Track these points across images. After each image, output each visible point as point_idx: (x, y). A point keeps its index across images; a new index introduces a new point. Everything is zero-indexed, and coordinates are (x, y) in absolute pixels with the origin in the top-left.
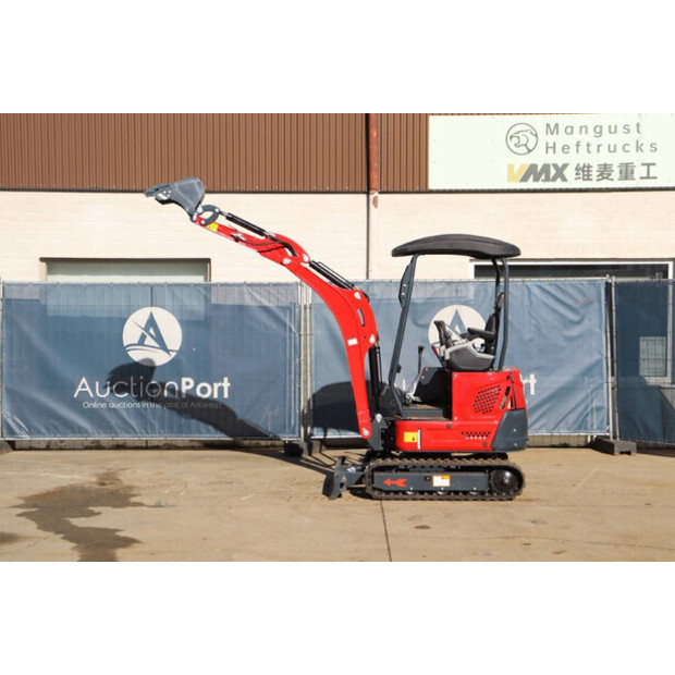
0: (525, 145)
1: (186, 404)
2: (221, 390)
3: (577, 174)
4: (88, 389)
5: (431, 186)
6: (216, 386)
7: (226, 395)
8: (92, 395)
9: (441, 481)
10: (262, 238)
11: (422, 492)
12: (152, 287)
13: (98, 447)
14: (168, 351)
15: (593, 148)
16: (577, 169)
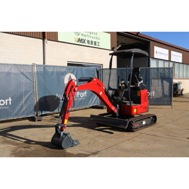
0: (78, 33)
5: (59, 40)
6: (7, 100)
7: (10, 104)
15: (90, 37)
16: (87, 41)
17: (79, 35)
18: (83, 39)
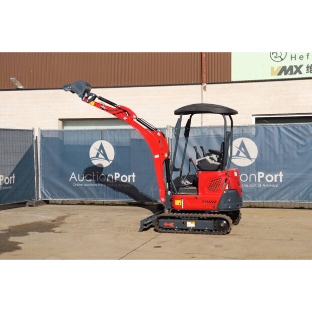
0: (280, 57)
1: (116, 185)
2: (131, 178)
3: (307, 70)
4: (75, 178)
5: (233, 80)
6: (129, 176)
7: (134, 181)
8: (76, 180)
9: (190, 224)
10: (114, 108)
11: (182, 230)
12: (102, 131)
13: (83, 204)
14: (108, 160)
16: (307, 67)
17: (282, 60)
18: (296, 66)
